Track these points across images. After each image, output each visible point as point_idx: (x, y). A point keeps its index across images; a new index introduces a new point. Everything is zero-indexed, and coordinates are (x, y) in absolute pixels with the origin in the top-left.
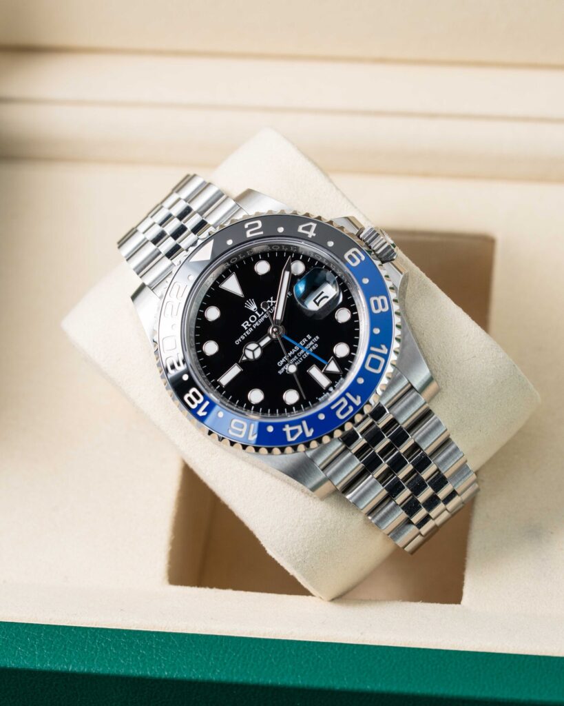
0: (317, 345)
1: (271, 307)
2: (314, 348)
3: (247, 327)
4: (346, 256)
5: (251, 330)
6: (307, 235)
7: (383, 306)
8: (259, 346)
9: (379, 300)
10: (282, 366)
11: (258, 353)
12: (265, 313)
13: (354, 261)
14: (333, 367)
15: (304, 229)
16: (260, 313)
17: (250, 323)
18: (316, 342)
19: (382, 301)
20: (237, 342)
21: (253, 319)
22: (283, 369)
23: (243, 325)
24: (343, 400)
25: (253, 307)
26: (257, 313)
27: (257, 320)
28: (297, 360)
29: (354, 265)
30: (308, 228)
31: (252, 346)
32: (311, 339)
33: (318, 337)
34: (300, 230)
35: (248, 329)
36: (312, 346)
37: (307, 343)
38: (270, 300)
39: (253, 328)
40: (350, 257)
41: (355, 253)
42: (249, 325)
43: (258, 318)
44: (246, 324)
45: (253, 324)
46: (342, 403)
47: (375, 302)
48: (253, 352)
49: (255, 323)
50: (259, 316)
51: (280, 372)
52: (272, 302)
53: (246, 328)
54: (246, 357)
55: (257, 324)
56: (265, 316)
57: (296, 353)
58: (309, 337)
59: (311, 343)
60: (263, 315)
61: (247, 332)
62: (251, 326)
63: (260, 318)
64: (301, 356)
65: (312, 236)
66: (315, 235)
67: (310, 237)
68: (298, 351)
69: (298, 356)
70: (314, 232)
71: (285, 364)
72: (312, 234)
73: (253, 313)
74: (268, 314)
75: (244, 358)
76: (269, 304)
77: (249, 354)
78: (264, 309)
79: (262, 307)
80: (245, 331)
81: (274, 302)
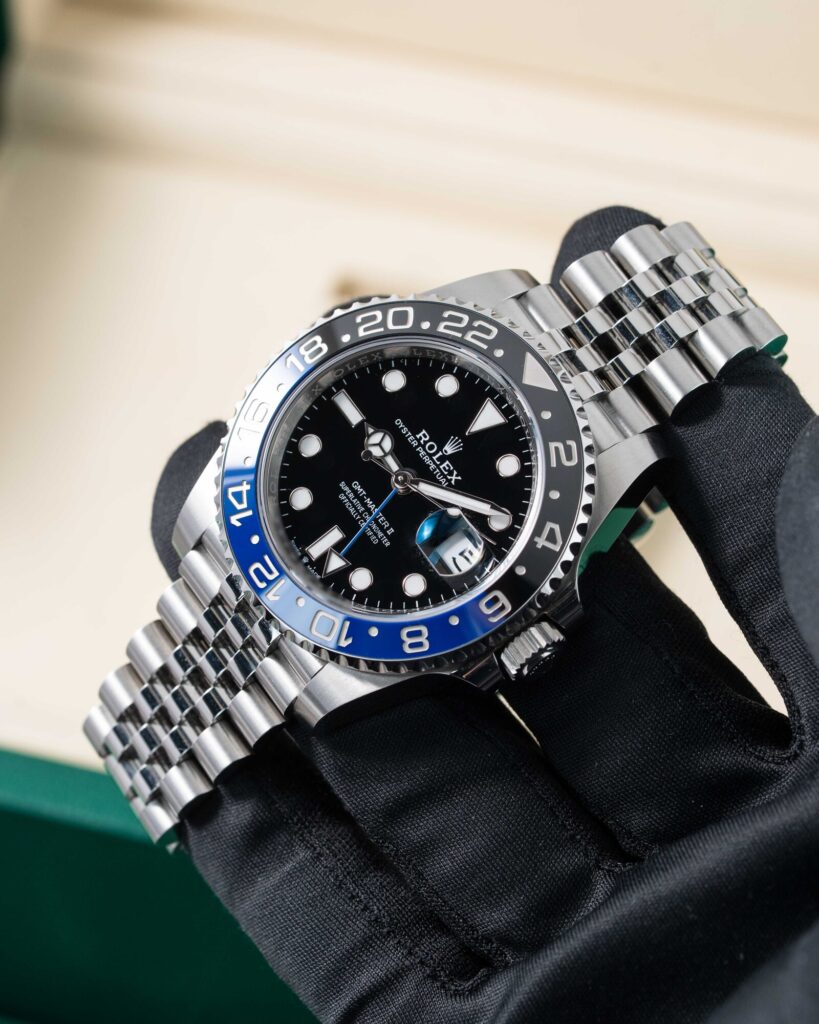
0: (376, 542)
1: (445, 476)
2: (373, 538)
3: (421, 438)
4: (498, 593)
5: (415, 443)
6: (539, 536)
7: (412, 646)
8: (386, 454)
9: (423, 639)
10: (351, 488)
11: (376, 452)
12: (438, 466)
14: (336, 563)
15: (552, 531)
18: (380, 542)
19: (420, 644)
20: (399, 422)
22: (347, 489)
23: (424, 432)
24: (276, 574)
25: (449, 449)
27: (428, 454)
28: (357, 511)
29: (483, 605)
30: (551, 538)
32: (386, 534)
33: (388, 544)
34: (549, 525)
35: (416, 439)
36: (376, 534)
37: (381, 528)
38: (457, 476)
40: (495, 600)
41: (503, 608)
43: (431, 456)
44: (425, 437)
45: (424, 447)
46: (270, 572)
47: (419, 634)
48: (379, 444)
49: (425, 450)
51: (342, 485)
53: (418, 436)
56: (433, 466)
57: (368, 510)
58: (391, 531)
59: (380, 534)
60: (434, 463)
61: (412, 438)
62: (420, 444)
64: (362, 518)
65: (536, 543)
66: (539, 546)
67: (536, 539)
68: (370, 514)
69: (363, 512)
70: (543, 547)
71: (355, 492)
72: (541, 542)
73: (440, 448)
74: (435, 470)
75: (371, 430)
76: (451, 473)
77: (376, 438)
78: (444, 465)
79: (447, 462)
80: (414, 435)
81: (453, 482)
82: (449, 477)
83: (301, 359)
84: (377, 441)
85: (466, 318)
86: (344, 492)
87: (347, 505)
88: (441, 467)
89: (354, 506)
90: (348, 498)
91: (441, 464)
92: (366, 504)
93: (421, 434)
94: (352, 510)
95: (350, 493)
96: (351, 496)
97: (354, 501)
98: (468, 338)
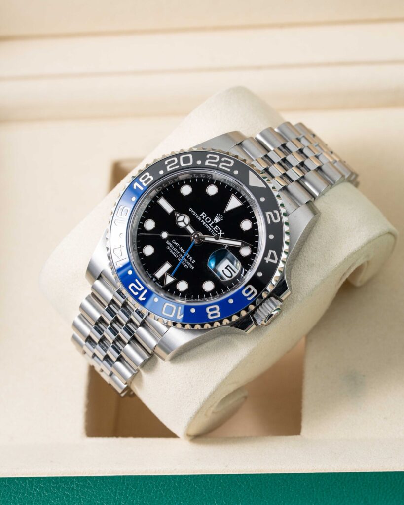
0: (187, 268)
2: (185, 266)
3: (202, 216)
4: (250, 286)
5: (200, 219)
6: (267, 257)
7: (212, 315)
9: (217, 311)
10: (172, 243)
11: (182, 225)
13: (247, 292)
14: (169, 280)
15: (272, 254)
16: (212, 225)
17: (205, 218)
18: (189, 267)
19: (216, 314)
20: (191, 210)
21: (208, 220)
22: (170, 244)
23: (203, 213)
25: (217, 220)
26: (213, 223)
28: (176, 254)
29: (244, 293)
30: (272, 257)
31: (187, 220)
32: (191, 263)
33: (193, 268)
34: (271, 251)
35: (200, 216)
36: (187, 264)
37: (189, 261)
39: (201, 221)
40: (250, 289)
41: (253, 293)
42: (203, 218)
44: (205, 215)
46: (139, 287)
47: (215, 309)
48: (183, 221)
49: (205, 221)
50: (210, 225)
51: (167, 242)
52: (221, 233)
53: (201, 215)
54: (179, 216)
55: (204, 223)
56: (210, 229)
57: (181, 253)
58: (194, 262)
59: (189, 264)
61: (198, 216)
62: (202, 219)
63: (209, 225)
64: (179, 257)
65: (266, 261)
67: (265, 259)
68: (183, 255)
69: (179, 254)
70: (269, 262)
71: (174, 245)
72: (268, 260)
73: (212, 220)
74: (211, 231)
75: (178, 215)
76: (219, 231)
77: (181, 218)
78: (215, 228)
79: (217, 226)
81: (221, 235)
82: (218, 233)
83: (140, 184)
84: (182, 220)
85: (218, 157)
86: (169, 245)
87: (171, 251)
88: (214, 229)
89: (174, 251)
90: (171, 248)
91: (213, 227)
92: (180, 250)
93: (202, 214)
94: (174, 253)
95: (172, 245)
96: (172, 247)
97: (174, 249)
98: (220, 166)
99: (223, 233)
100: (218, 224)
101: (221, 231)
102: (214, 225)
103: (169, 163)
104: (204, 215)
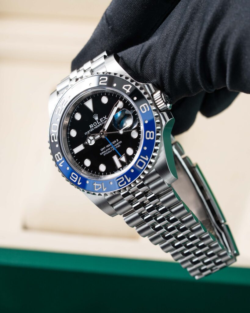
0: (120, 146)
1: (104, 121)
2: (118, 146)
3: (92, 127)
4: (141, 107)
5: (93, 129)
6: (126, 91)
7: (152, 137)
8: (94, 139)
9: (150, 133)
10: (102, 151)
12: (101, 123)
13: (144, 110)
14: (123, 159)
15: (125, 87)
16: (99, 122)
17: (93, 126)
18: (120, 144)
19: (152, 134)
21: (95, 124)
22: (102, 153)
23: (90, 126)
24: (122, 178)
25: (96, 118)
26: (97, 121)
27: (97, 125)
28: (109, 150)
29: (143, 112)
30: (127, 88)
31: (91, 138)
32: (118, 142)
33: (121, 142)
34: (123, 88)
35: (92, 129)
36: (117, 145)
37: (116, 143)
39: (94, 129)
40: (142, 108)
41: (145, 106)
43: (97, 124)
45: (94, 126)
46: (122, 179)
47: (148, 134)
48: (91, 141)
49: (95, 126)
50: (98, 123)
51: (101, 154)
52: (105, 118)
53: (91, 128)
55: (96, 127)
56: (101, 124)
58: (117, 140)
59: (118, 144)
60: (100, 124)
61: (91, 130)
62: (93, 128)
63: (98, 124)
64: (112, 149)
65: (128, 92)
66: (129, 92)
67: (127, 92)
68: (111, 146)
69: (110, 148)
70: (129, 91)
71: (104, 150)
72: (128, 91)
73: (96, 121)
74: (102, 124)
75: (86, 143)
76: (104, 119)
77: (89, 141)
78: (101, 120)
79: (100, 120)
80: (90, 129)
81: (106, 118)
82: (105, 120)
83: (60, 161)
84: (90, 141)
85: (59, 107)
87: (107, 153)
88: (101, 122)
89: (108, 151)
90: (105, 153)
91: (100, 122)
92: (108, 147)
93: (91, 127)
94: (109, 152)
95: (104, 152)
96: (105, 152)
97: (106, 151)
99: (106, 116)
100: (99, 118)
101: (104, 117)
102: (99, 121)
103: (53, 139)
104: (91, 126)
